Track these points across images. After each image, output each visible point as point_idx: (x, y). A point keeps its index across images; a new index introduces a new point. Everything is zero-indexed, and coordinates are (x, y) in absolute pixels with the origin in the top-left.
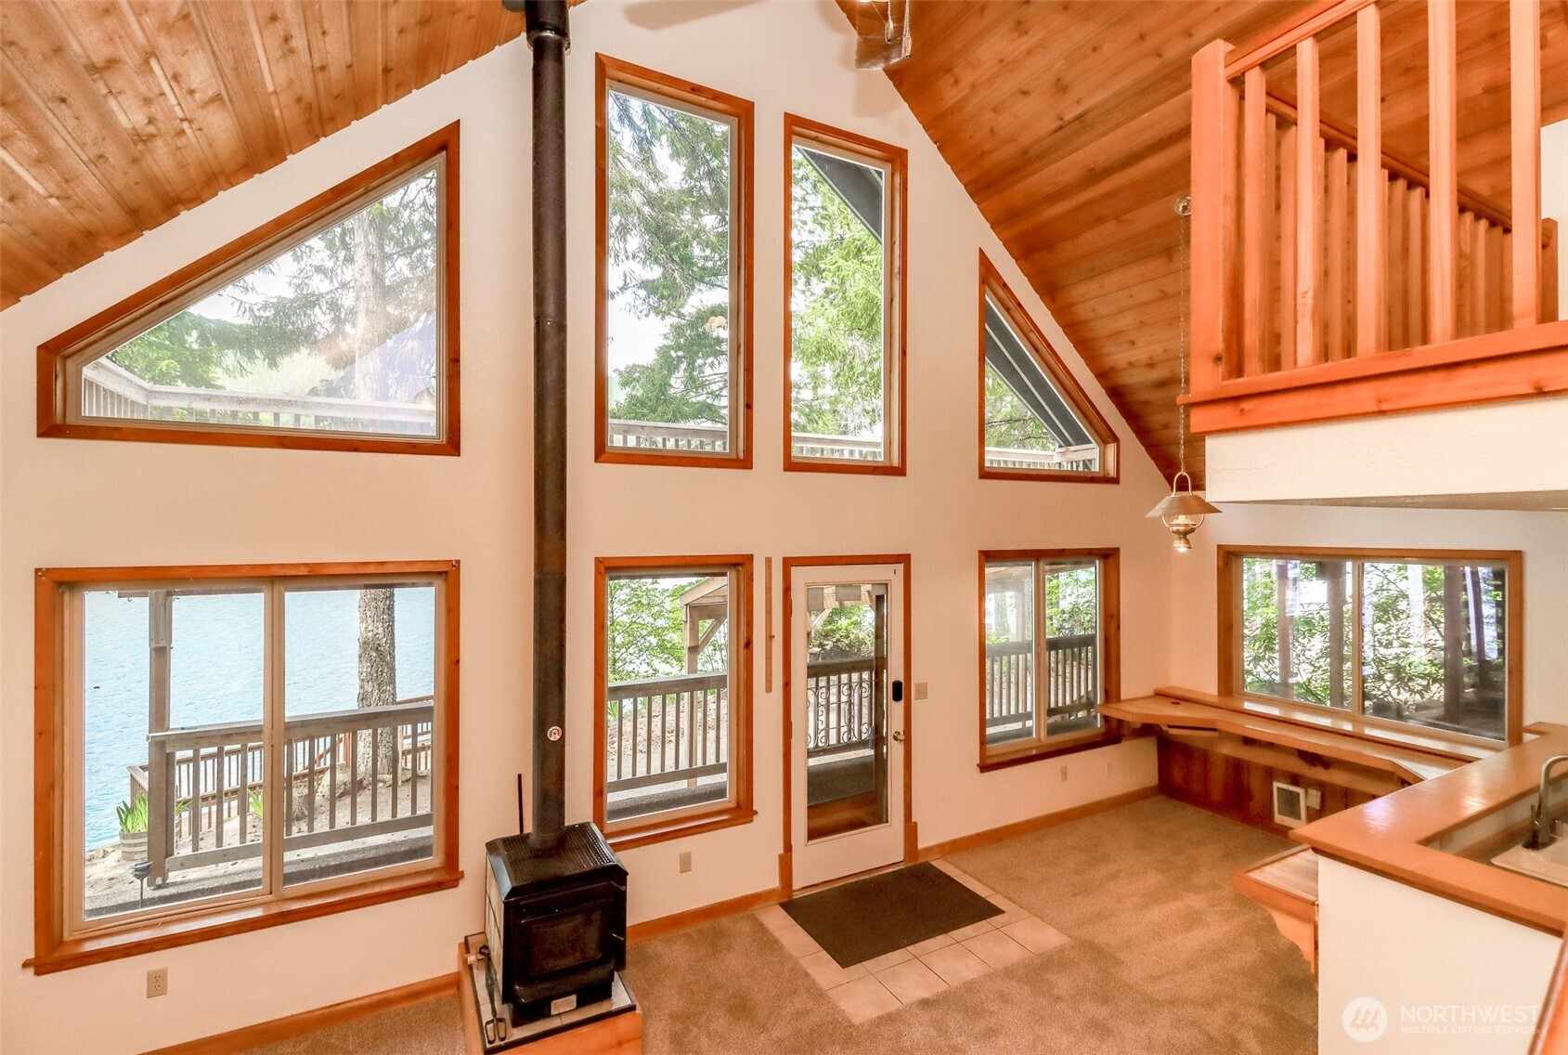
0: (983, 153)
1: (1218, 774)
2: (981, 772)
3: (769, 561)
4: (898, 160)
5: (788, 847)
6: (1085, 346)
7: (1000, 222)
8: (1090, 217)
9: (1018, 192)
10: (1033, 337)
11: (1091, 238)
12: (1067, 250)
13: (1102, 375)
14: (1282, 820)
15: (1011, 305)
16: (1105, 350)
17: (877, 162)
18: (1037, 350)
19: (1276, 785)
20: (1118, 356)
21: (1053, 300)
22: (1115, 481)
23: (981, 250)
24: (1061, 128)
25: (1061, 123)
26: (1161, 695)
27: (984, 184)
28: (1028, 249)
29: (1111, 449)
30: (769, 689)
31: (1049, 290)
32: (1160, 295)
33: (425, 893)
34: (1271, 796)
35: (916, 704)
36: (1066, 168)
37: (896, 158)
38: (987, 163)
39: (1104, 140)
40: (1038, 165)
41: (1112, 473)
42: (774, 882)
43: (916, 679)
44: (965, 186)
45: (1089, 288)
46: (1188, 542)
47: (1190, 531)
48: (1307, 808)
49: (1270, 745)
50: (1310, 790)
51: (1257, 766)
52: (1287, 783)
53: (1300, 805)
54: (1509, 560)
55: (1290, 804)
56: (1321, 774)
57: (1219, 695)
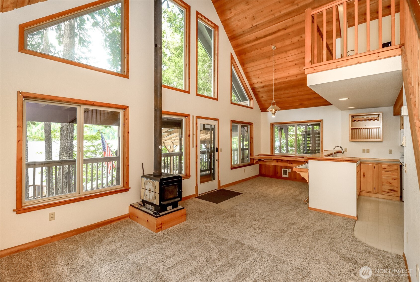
0: (234, 30)
1: (271, 169)
2: (231, 169)
3: (193, 116)
4: (216, 29)
5: (197, 184)
6: (248, 78)
7: (235, 47)
8: (254, 48)
9: (240, 41)
10: (239, 74)
11: (254, 53)
12: (249, 55)
13: (251, 85)
14: (284, 176)
15: (236, 66)
16: (252, 79)
17: (212, 28)
18: (239, 77)
19: (283, 169)
20: (255, 80)
21: (243, 67)
22: (253, 108)
23: (231, 52)
24: (252, 27)
25: (252, 26)
26: (259, 155)
27: (232, 38)
28: (239, 54)
29: (252, 101)
30: (193, 147)
31: (243, 64)
32: (266, 66)
33: (121, 192)
34: (282, 171)
35: (220, 153)
36: (251, 36)
37: (216, 27)
38: (235, 33)
39: (260, 31)
40: (246, 35)
41: (252, 107)
42: (194, 193)
43: (220, 148)
44: (228, 37)
45: (252, 64)
46: (275, 115)
47: (275, 113)
48: (289, 172)
49: (282, 161)
50: (289, 169)
51: (279, 166)
52: (285, 169)
53: (287, 172)
54: (321, 121)
55: (285, 173)
56: (291, 165)
57: (271, 154)
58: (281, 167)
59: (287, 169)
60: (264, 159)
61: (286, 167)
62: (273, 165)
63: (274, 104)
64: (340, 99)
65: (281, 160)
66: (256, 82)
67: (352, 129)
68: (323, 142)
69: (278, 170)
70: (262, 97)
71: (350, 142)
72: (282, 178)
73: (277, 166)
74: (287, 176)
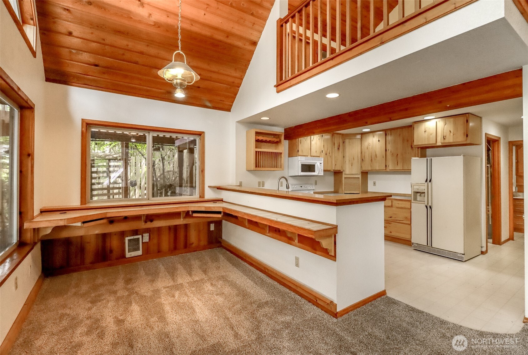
22: (34, 54)
26: (45, 212)
34: (125, 245)
48: (143, 243)
50: (144, 234)
51: (115, 234)
52: (133, 236)
53: (139, 243)
54: (200, 135)
55: (134, 245)
56: (149, 225)
57: (81, 204)
58: (123, 234)
59: (140, 237)
60: (84, 223)
61: (135, 232)
62: (97, 235)
64: (328, 95)
67: (256, 152)
68: (204, 173)
69: (114, 243)
70: (70, 34)
71: (247, 172)
72: (126, 260)
73: (110, 234)
74: (140, 253)
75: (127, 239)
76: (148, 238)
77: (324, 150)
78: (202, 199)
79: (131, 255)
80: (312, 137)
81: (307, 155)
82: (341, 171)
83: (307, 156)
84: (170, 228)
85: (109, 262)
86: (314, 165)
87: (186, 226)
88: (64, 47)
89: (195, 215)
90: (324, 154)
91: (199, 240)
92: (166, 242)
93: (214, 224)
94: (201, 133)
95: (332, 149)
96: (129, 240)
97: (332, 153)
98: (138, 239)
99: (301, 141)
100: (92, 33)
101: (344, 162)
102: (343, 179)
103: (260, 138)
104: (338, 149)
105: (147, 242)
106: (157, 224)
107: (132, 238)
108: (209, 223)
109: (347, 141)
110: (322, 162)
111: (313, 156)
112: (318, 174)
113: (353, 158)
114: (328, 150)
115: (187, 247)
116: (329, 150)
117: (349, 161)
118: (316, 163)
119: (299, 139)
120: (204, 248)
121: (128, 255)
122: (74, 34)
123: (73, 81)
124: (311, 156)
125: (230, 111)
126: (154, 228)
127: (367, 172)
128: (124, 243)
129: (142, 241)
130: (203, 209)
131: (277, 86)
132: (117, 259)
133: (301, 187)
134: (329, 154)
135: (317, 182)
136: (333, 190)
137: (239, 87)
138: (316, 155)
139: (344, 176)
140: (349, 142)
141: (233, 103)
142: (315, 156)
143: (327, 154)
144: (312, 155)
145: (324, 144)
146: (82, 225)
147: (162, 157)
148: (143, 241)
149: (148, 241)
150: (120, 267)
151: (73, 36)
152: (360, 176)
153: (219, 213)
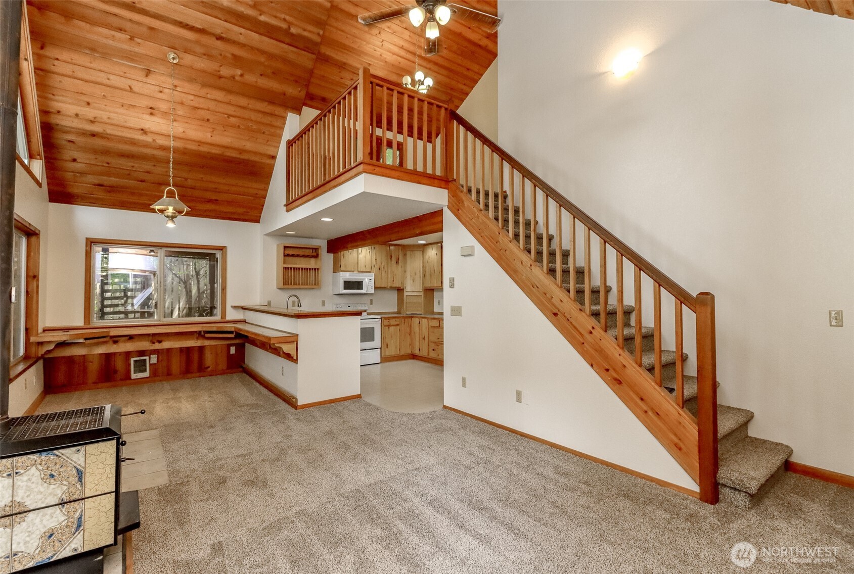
26: (46, 330)
29: (38, 163)
41: (40, 180)
46: (174, 223)
47: (176, 217)
48: (150, 365)
49: (131, 338)
50: (151, 356)
51: (120, 353)
52: (139, 357)
53: (145, 365)
54: (222, 250)
55: (141, 366)
56: (157, 346)
57: (84, 324)
58: (128, 355)
59: (147, 358)
60: (86, 339)
61: (142, 353)
62: (101, 354)
63: (171, 194)
64: (323, 219)
65: (127, 338)
66: (75, 112)
67: (285, 268)
68: (226, 291)
69: (119, 364)
70: (74, 160)
71: (278, 290)
72: (131, 381)
73: (114, 354)
74: (147, 374)
75: (132, 360)
76: (156, 359)
77: (376, 264)
78: (223, 320)
79: (137, 376)
80: (360, 249)
81: (353, 270)
82: (402, 288)
83: (353, 272)
84: (181, 350)
85: (113, 383)
86: (362, 282)
87: (201, 349)
88: (68, 172)
89: (207, 335)
90: (375, 269)
91: (217, 364)
92: (176, 364)
93: (234, 347)
94: (221, 248)
95: (388, 264)
96: (135, 361)
97: (388, 267)
98: (145, 360)
99: (344, 254)
100: (96, 159)
101: (404, 278)
102: (405, 297)
103: (290, 252)
104: (397, 262)
105: (155, 364)
106: (166, 345)
107: (138, 358)
108: (229, 346)
109: (408, 253)
110: (373, 278)
111: (362, 272)
112: (367, 291)
113: (415, 273)
114: (381, 264)
115: (202, 370)
116: (383, 265)
117: (411, 276)
118: (364, 279)
119: (342, 252)
120: (223, 373)
121: (134, 376)
122: (78, 160)
123: (77, 200)
124: (359, 272)
125: (259, 223)
126: (163, 349)
127: (433, 290)
128: (130, 365)
129: (150, 361)
130: (215, 329)
131: (286, 205)
132: (121, 380)
133: (349, 306)
134: (383, 269)
135: (373, 301)
136: (396, 311)
137: (265, 198)
138: (364, 270)
139: (406, 294)
140: (411, 255)
141: (261, 213)
142: (364, 272)
143: (381, 269)
144: (359, 270)
145: (376, 257)
146: (84, 341)
147: (196, 271)
148: (151, 363)
149: (156, 362)
150: (124, 388)
151: (78, 162)
152: (422, 294)
153: (231, 332)
